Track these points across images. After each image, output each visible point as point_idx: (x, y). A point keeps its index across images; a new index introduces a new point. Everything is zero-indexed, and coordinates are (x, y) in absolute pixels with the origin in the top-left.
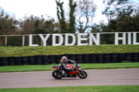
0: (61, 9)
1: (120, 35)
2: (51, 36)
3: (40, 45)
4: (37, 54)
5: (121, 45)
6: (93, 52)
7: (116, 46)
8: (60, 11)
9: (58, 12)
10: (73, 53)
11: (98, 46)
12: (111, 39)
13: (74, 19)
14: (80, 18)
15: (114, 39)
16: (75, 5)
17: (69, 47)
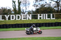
0: (15, 4)
1: (40, 15)
2: (10, 16)
3: (5, 20)
4: (4, 23)
5: (40, 20)
6: (28, 23)
7: (39, 20)
8: (14, 5)
9: (13, 5)
10: (20, 23)
11: (31, 20)
12: (36, 17)
13: (20, 8)
14: (23, 8)
15: (37, 17)
16: (21, 2)
17: (18, 20)
